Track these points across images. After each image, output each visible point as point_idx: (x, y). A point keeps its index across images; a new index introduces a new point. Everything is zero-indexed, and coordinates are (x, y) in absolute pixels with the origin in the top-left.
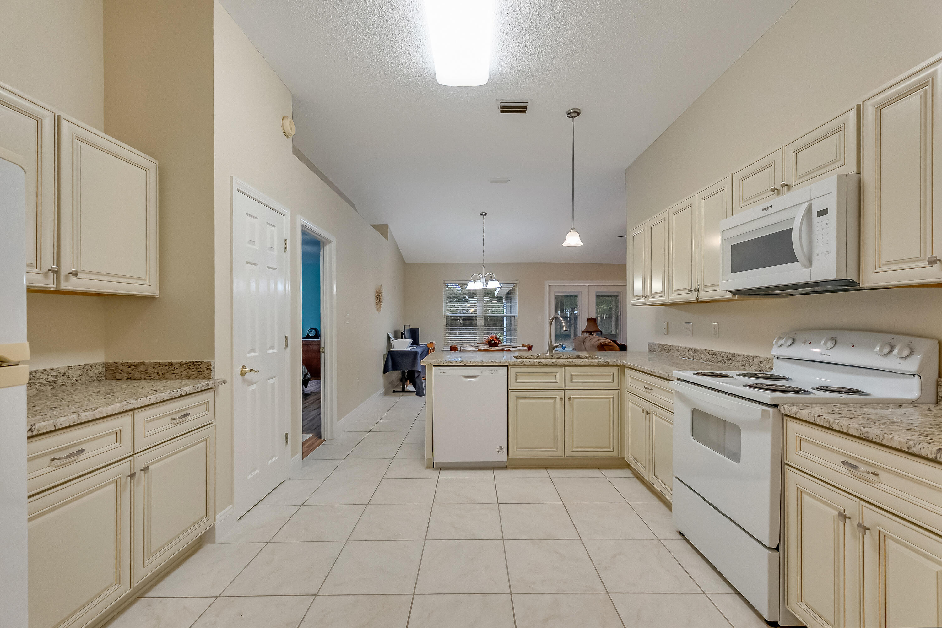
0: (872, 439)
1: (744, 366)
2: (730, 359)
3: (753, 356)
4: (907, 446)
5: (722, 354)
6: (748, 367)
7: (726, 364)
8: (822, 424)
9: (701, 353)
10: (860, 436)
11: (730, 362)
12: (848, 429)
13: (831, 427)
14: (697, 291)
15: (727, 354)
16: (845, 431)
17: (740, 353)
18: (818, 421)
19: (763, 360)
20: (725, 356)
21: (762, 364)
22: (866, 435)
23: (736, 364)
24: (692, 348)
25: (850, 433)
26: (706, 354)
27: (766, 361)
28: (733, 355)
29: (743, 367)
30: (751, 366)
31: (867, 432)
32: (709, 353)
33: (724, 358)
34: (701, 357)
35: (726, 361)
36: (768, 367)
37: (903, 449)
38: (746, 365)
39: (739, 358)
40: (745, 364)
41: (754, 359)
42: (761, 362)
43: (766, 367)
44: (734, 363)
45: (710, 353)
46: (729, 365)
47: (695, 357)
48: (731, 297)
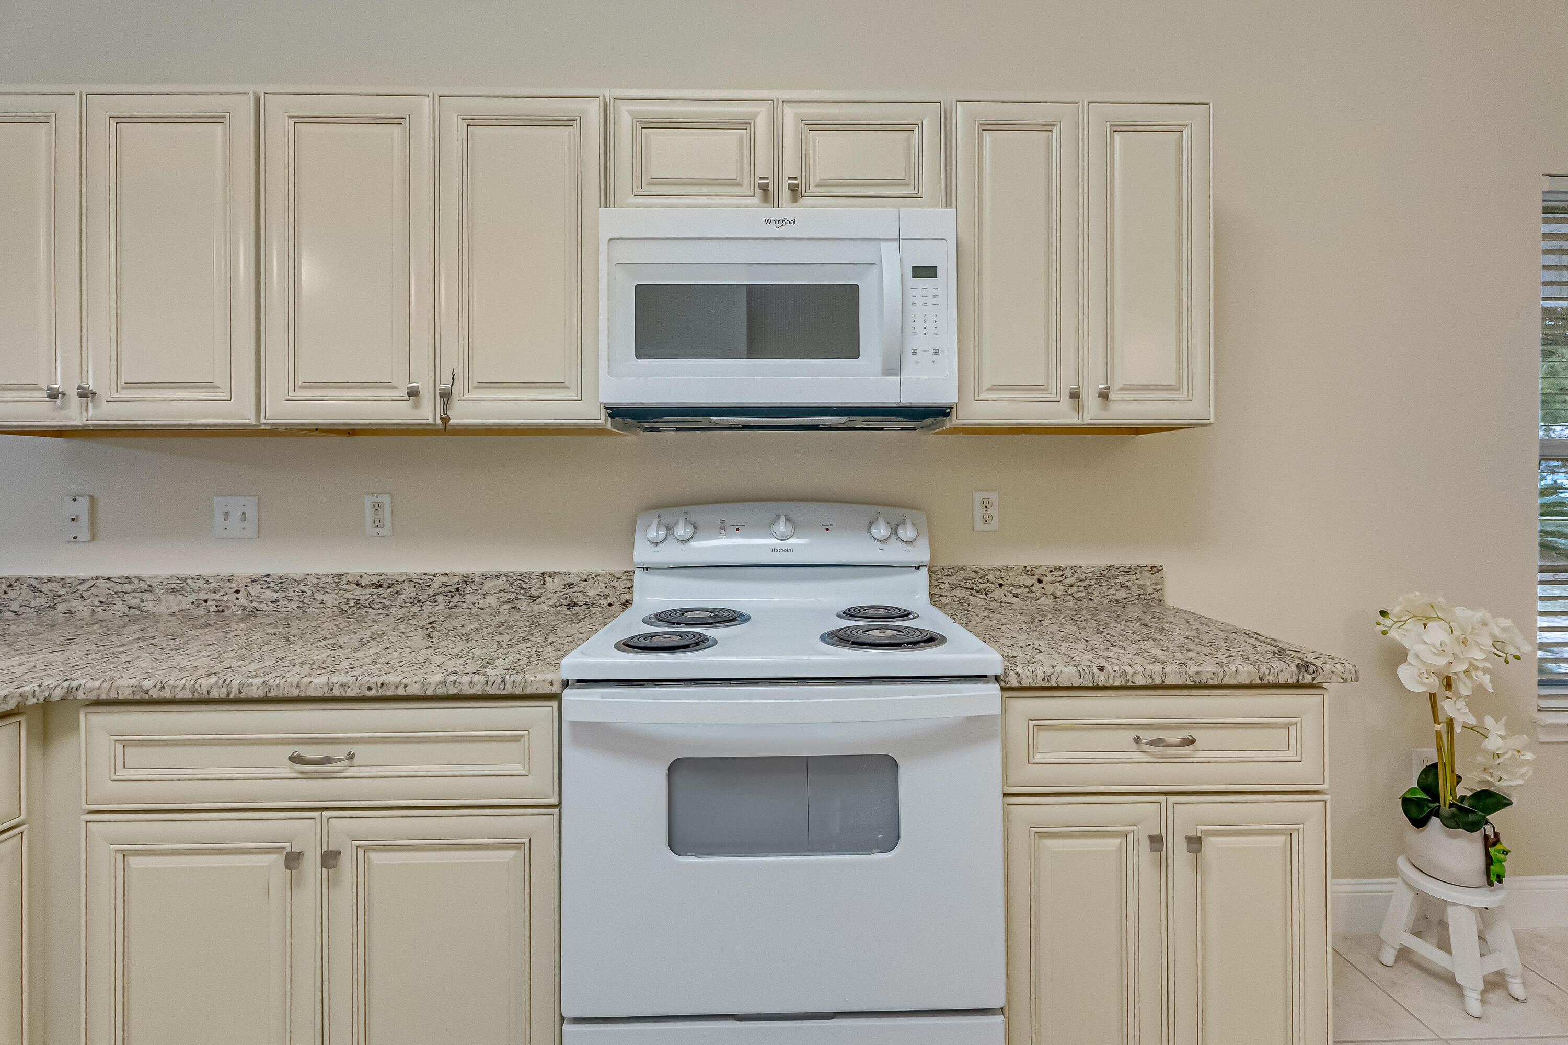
0: (1207, 682)
1: (508, 601)
2: (458, 589)
3: (543, 573)
4: (1259, 676)
5: (422, 582)
6: (525, 604)
7: (441, 607)
8: (1111, 683)
9: (316, 585)
10: (1185, 683)
11: (457, 598)
12: (1164, 677)
13: (1130, 684)
14: (446, 396)
15: (445, 579)
16: (1158, 682)
17: (491, 569)
18: (1101, 679)
19: (576, 580)
20: (435, 585)
21: (574, 590)
22: (1197, 679)
23: (481, 602)
24: (268, 576)
25: (1167, 683)
26: (346, 587)
27: (586, 581)
28: (467, 580)
29: (508, 606)
30: (534, 599)
31: (1197, 673)
32: (357, 585)
33: (430, 591)
34: (319, 597)
35: (440, 598)
36: (592, 593)
37: (1254, 683)
38: (517, 599)
39: (489, 584)
40: (514, 596)
41: (548, 579)
42: (571, 585)
43: (588, 596)
44: (470, 599)
45: (364, 582)
46: (451, 608)
47: (281, 603)
48: (602, 421)
